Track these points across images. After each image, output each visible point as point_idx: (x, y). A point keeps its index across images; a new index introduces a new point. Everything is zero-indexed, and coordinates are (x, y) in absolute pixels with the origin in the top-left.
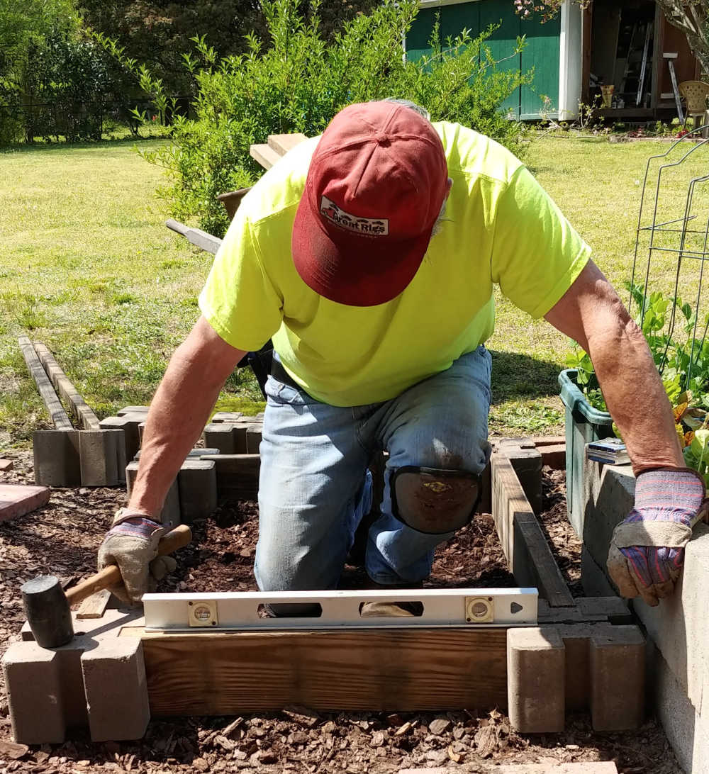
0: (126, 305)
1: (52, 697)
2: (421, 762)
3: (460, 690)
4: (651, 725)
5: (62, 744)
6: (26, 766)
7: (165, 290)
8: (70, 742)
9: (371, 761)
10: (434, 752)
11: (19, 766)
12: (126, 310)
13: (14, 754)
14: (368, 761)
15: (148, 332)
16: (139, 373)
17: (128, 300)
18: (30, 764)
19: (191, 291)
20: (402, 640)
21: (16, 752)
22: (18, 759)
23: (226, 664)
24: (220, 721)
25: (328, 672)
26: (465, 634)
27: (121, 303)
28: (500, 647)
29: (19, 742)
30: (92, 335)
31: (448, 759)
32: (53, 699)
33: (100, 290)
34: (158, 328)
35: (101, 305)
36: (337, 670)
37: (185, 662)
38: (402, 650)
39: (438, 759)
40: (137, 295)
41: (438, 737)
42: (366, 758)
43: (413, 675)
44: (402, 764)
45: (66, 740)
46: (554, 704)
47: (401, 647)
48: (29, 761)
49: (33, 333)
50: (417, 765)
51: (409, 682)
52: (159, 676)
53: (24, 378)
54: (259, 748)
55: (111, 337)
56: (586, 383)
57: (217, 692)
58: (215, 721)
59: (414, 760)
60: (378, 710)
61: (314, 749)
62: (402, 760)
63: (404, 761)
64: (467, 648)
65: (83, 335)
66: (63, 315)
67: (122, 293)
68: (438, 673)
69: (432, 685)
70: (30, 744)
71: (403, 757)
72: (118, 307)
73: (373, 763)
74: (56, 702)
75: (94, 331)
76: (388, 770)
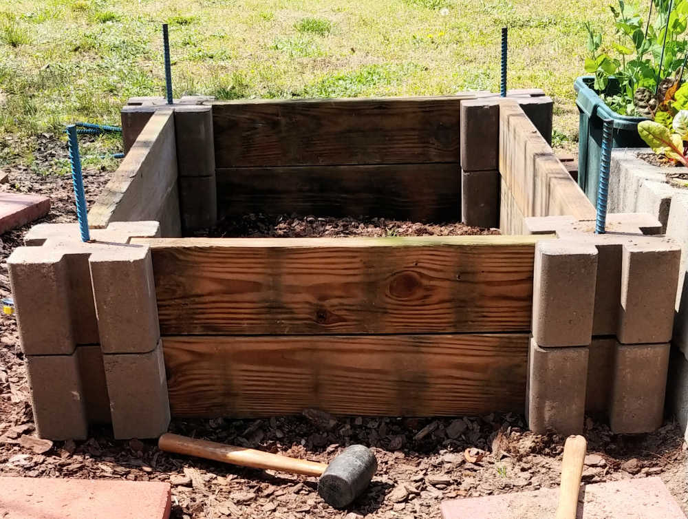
0: (109, 23)
1: (75, 393)
2: (439, 464)
3: (478, 396)
4: (669, 427)
5: (86, 441)
6: (50, 460)
7: (147, 10)
8: (93, 439)
9: (390, 463)
10: (451, 455)
11: (44, 461)
12: (109, 28)
13: (38, 449)
14: (386, 463)
15: (134, 49)
16: (127, 90)
17: (111, 18)
18: (55, 459)
19: (175, 10)
20: (423, 344)
21: (41, 447)
22: (42, 454)
23: (245, 367)
24: (238, 423)
25: (347, 377)
26: (487, 339)
27: (104, 22)
28: (522, 352)
29: (42, 438)
30: (77, 53)
31: (464, 462)
32: (76, 396)
33: (82, 8)
34: (143, 46)
35: (84, 23)
36: (357, 375)
37: (205, 364)
38: (423, 355)
39: (455, 461)
40: (120, 13)
41: (455, 441)
42: (384, 460)
43: (432, 381)
44: (420, 466)
45: (89, 438)
46: (574, 407)
47: (423, 353)
48: (54, 457)
49: (17, 50)
50: (435, 467)
51: (429, 387)
52: (179, 377)
53: (12, 93)
54: (279, 450)
55: (96, 54)
56: (603, 89)
57: (236, 395)
58: (234, 423)
59: (431, 462)
60: (396, 416)
61: (333, 452)
62: (420, 462)
63: (422, 464)
64: (488, 353)
65: (67, 52)
66: (45, 33)
67: (105, 12)
68: (457, 378)
69: (450, 390)
70: (54, 439)
71: (420, 460)
72: (101, 25)
73: (391, 465)
74: (79, 399)
75: (79, 47)
76: (406, 470)
